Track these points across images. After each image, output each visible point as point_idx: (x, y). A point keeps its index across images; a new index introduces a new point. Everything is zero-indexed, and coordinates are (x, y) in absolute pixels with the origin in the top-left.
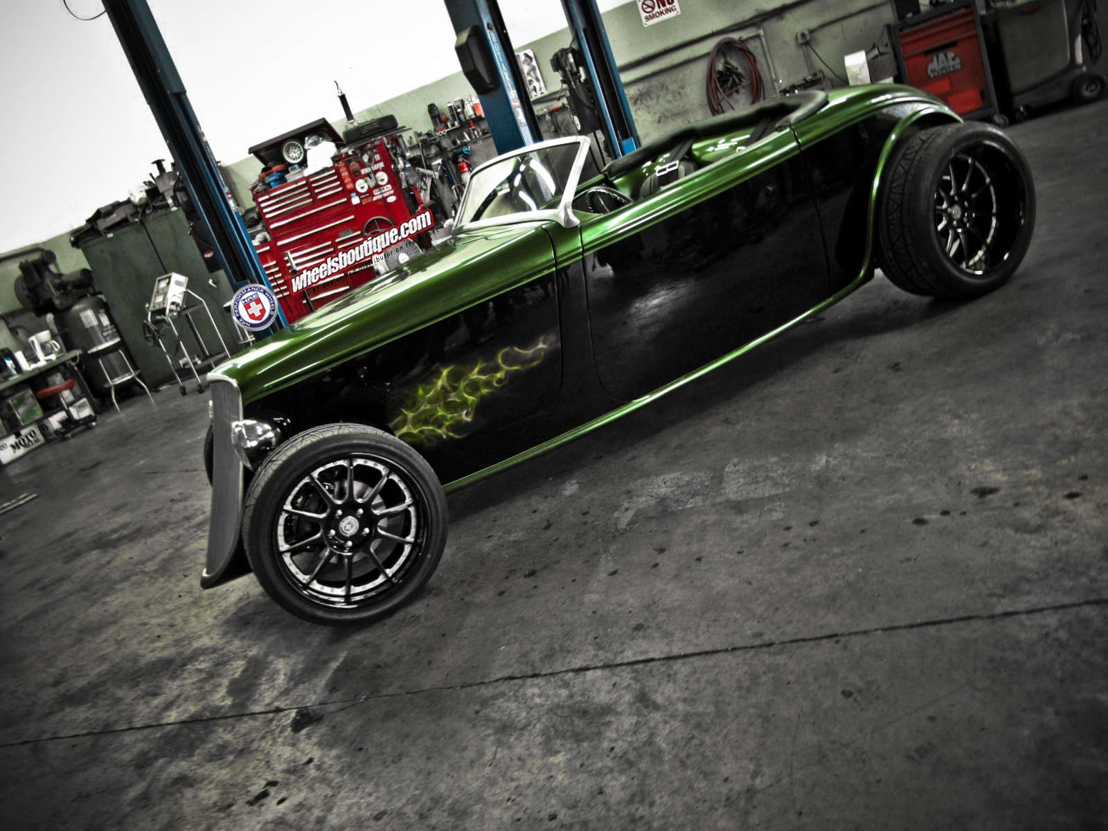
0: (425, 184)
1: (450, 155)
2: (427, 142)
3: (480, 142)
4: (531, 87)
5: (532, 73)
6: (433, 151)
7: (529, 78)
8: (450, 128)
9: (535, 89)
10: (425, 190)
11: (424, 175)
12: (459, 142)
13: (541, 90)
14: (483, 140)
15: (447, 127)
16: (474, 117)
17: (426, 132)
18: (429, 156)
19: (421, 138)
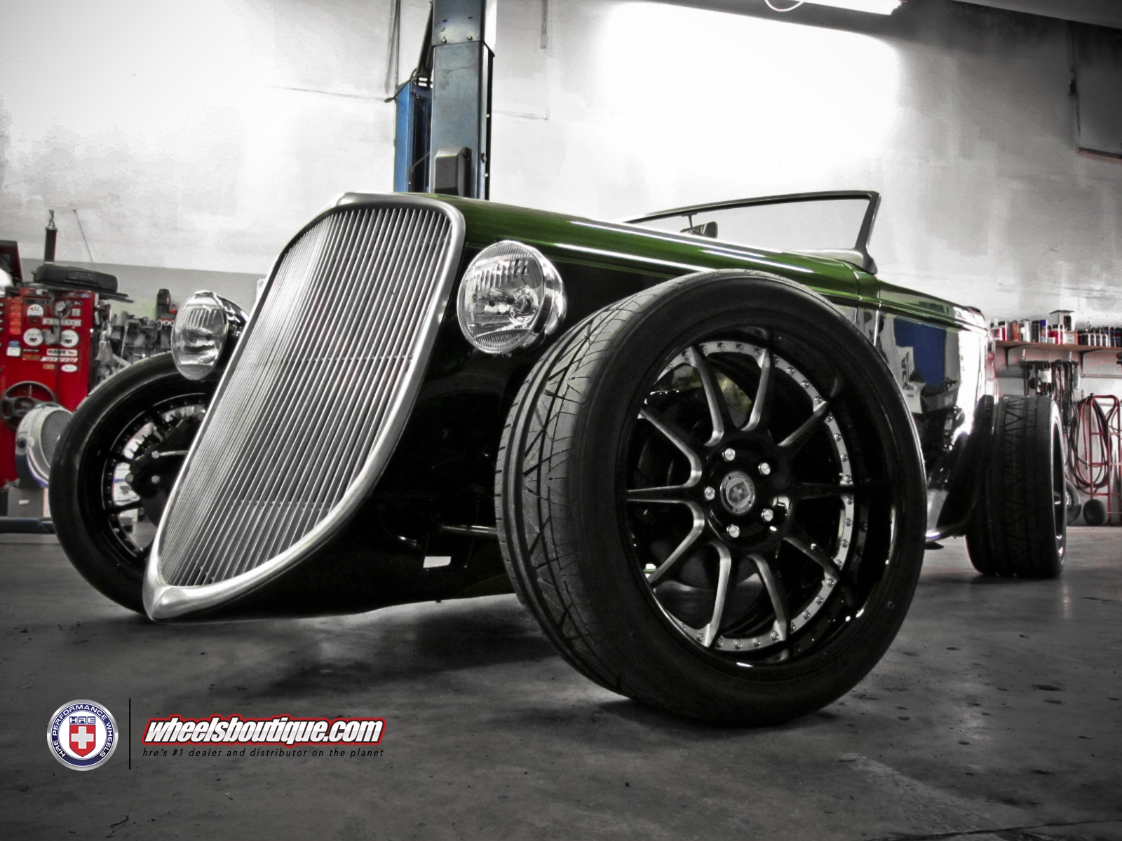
6: (139, 341)
18: (131, 346)
19: (132, 321)
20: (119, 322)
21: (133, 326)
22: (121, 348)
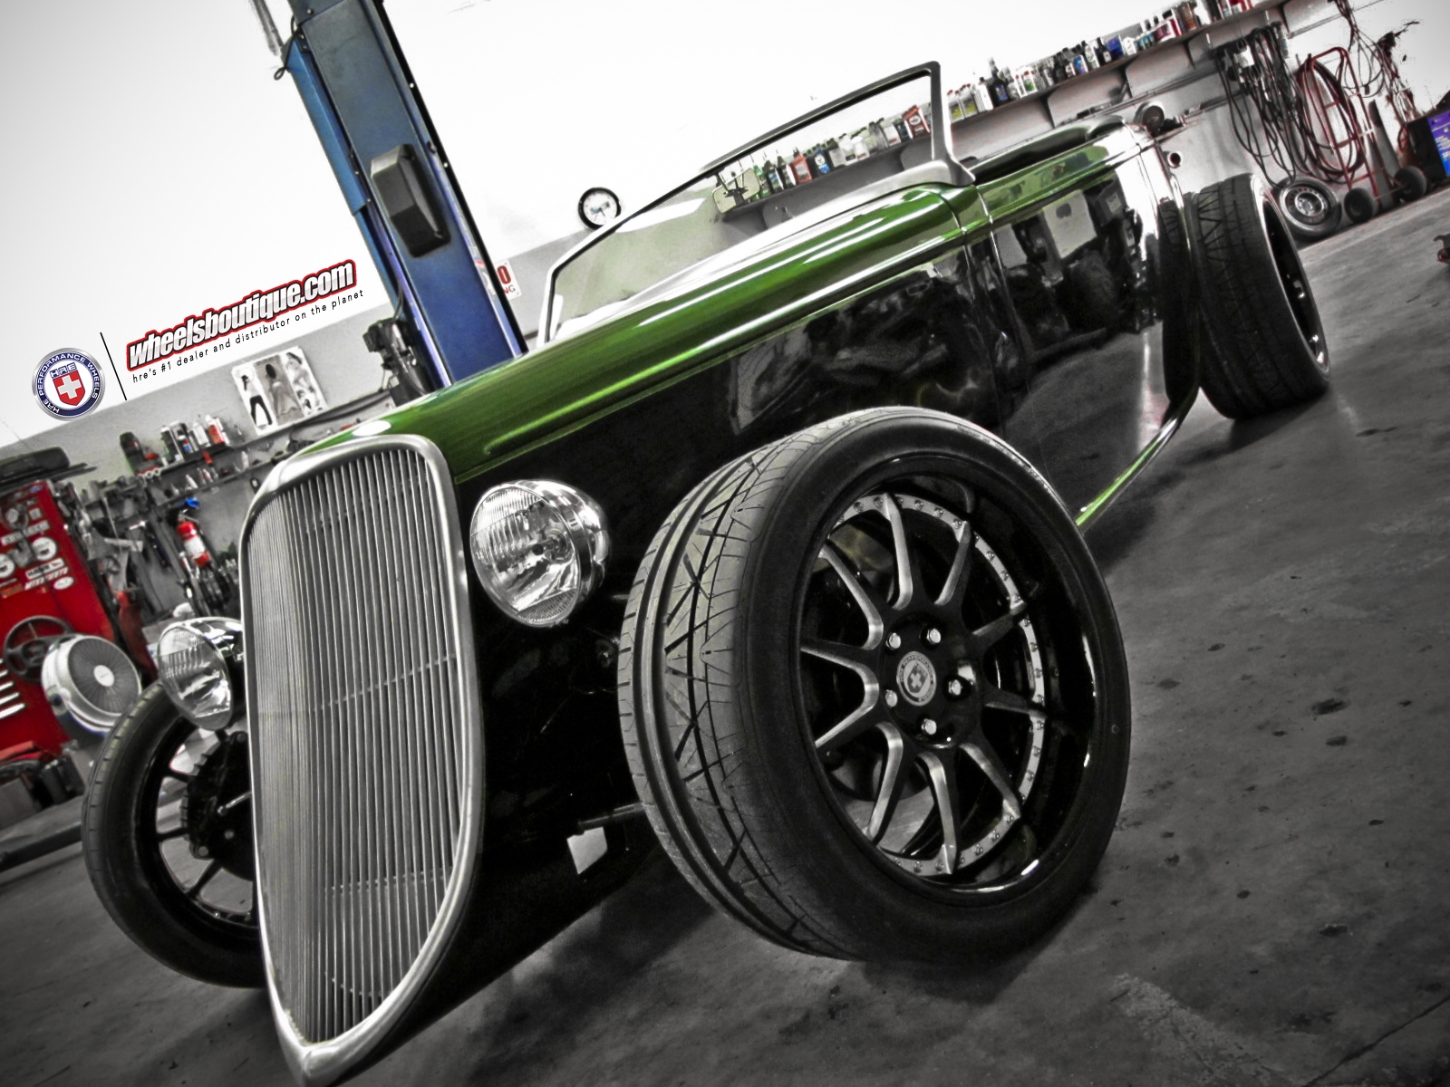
0: (116, 563)
1: (163, 513)
2: (115, 495)
3: (215, 490)
4: (302, 401)
5: (302, 381)
6: (129, 509)
7: (296, 388)
8: (166, 465)
9: (308, 404)
10: (116, 573)
11: (116, 549)
12: (176, 491)
13: (317, 403)
14: (219, 485)
15: (161, 465)
16: (209, 445)
17: (115, 479)
18: (121, 519)
19: (107, 489)
20: (92, 497)
21: (111, 495)
22: (111, 526)
